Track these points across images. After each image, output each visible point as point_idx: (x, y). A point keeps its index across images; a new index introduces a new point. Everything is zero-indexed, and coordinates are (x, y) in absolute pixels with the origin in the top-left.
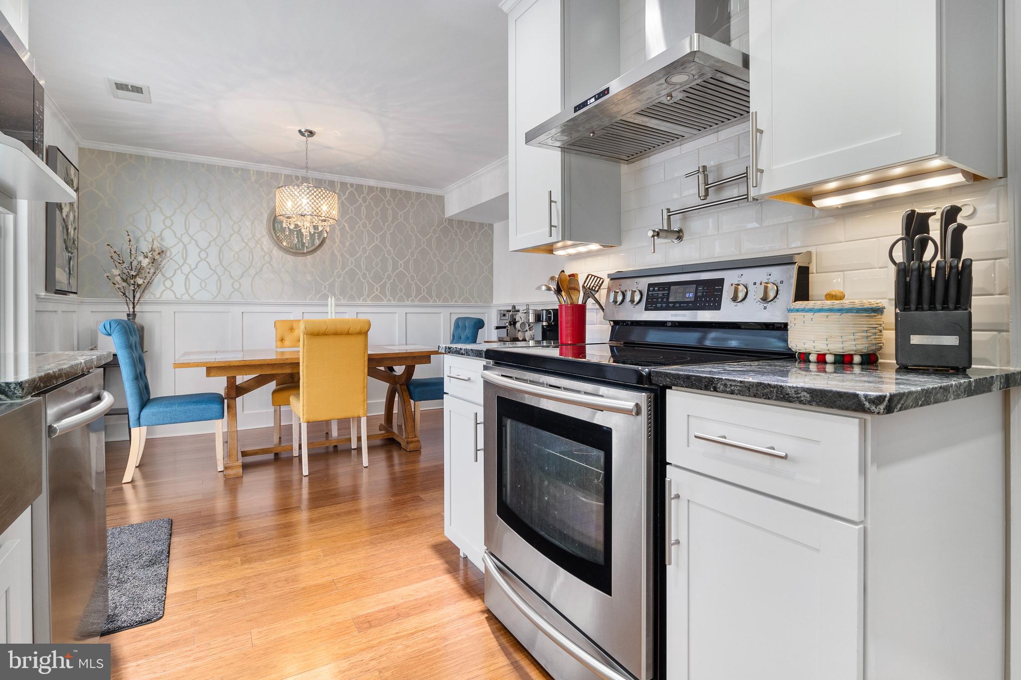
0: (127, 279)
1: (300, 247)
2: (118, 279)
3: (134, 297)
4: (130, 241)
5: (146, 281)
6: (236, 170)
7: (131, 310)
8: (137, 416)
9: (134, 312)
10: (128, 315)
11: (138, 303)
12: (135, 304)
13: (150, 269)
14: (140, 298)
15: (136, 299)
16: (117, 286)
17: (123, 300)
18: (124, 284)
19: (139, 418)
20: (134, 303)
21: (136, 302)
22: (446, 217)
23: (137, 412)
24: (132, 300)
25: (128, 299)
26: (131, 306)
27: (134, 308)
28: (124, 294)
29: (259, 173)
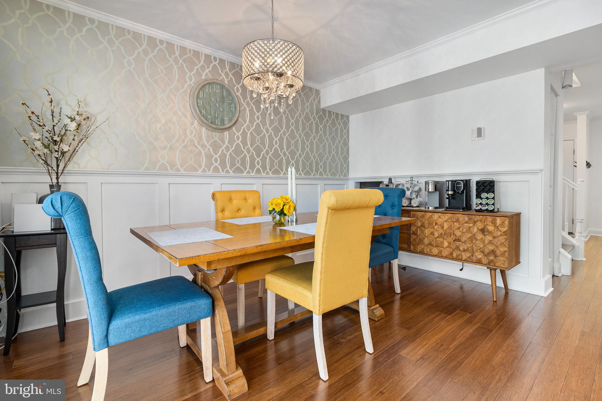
0: (49, 145)
1: (219, 124)
2: (38, 144)
3: (58, 166)
4: (51, 102)
5: (72, 149)
6: (162, 42)
7: (55, 181)
8: (105, 333)
9: (58, 183)
10: (51, 186)
11: (62, 173)
12: (59, 174)
13: (75, 136)
14: (64, 167)
15: (61, 168)
16: (37, 152)
17: (43, 168)
18: (46, 151)
19: (107, 336)
20: (57, 173)
21: (60, 172)
22: (321, 107)
23: (104, 328)
24: (55, 169)
25: (50, 168)
26: (54, 177)
27: (57, 178)
28: (46, 162)
29: (183, 50)
